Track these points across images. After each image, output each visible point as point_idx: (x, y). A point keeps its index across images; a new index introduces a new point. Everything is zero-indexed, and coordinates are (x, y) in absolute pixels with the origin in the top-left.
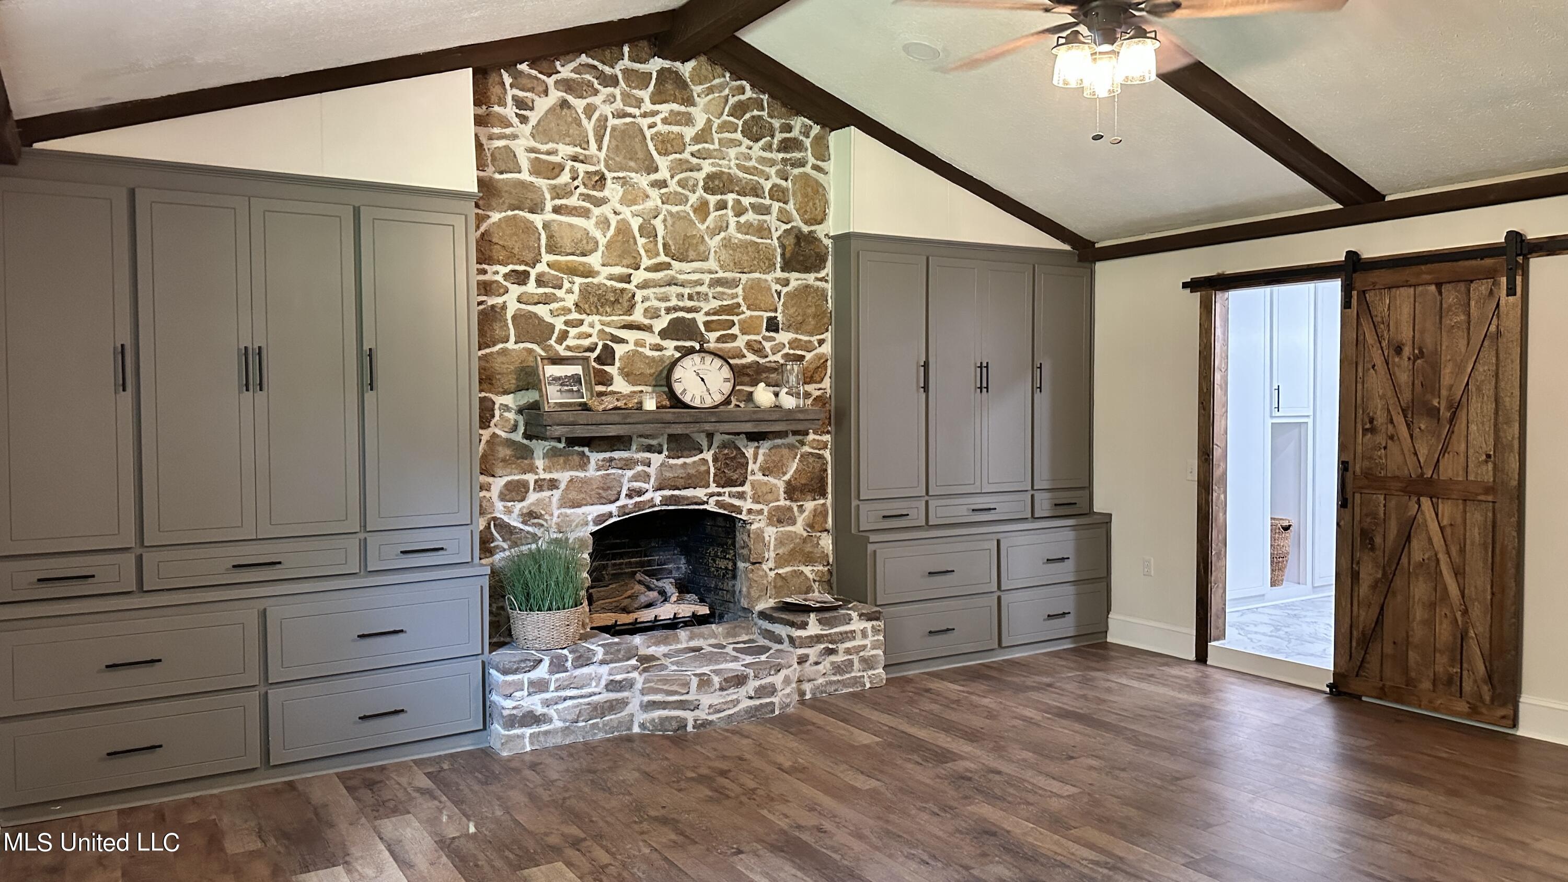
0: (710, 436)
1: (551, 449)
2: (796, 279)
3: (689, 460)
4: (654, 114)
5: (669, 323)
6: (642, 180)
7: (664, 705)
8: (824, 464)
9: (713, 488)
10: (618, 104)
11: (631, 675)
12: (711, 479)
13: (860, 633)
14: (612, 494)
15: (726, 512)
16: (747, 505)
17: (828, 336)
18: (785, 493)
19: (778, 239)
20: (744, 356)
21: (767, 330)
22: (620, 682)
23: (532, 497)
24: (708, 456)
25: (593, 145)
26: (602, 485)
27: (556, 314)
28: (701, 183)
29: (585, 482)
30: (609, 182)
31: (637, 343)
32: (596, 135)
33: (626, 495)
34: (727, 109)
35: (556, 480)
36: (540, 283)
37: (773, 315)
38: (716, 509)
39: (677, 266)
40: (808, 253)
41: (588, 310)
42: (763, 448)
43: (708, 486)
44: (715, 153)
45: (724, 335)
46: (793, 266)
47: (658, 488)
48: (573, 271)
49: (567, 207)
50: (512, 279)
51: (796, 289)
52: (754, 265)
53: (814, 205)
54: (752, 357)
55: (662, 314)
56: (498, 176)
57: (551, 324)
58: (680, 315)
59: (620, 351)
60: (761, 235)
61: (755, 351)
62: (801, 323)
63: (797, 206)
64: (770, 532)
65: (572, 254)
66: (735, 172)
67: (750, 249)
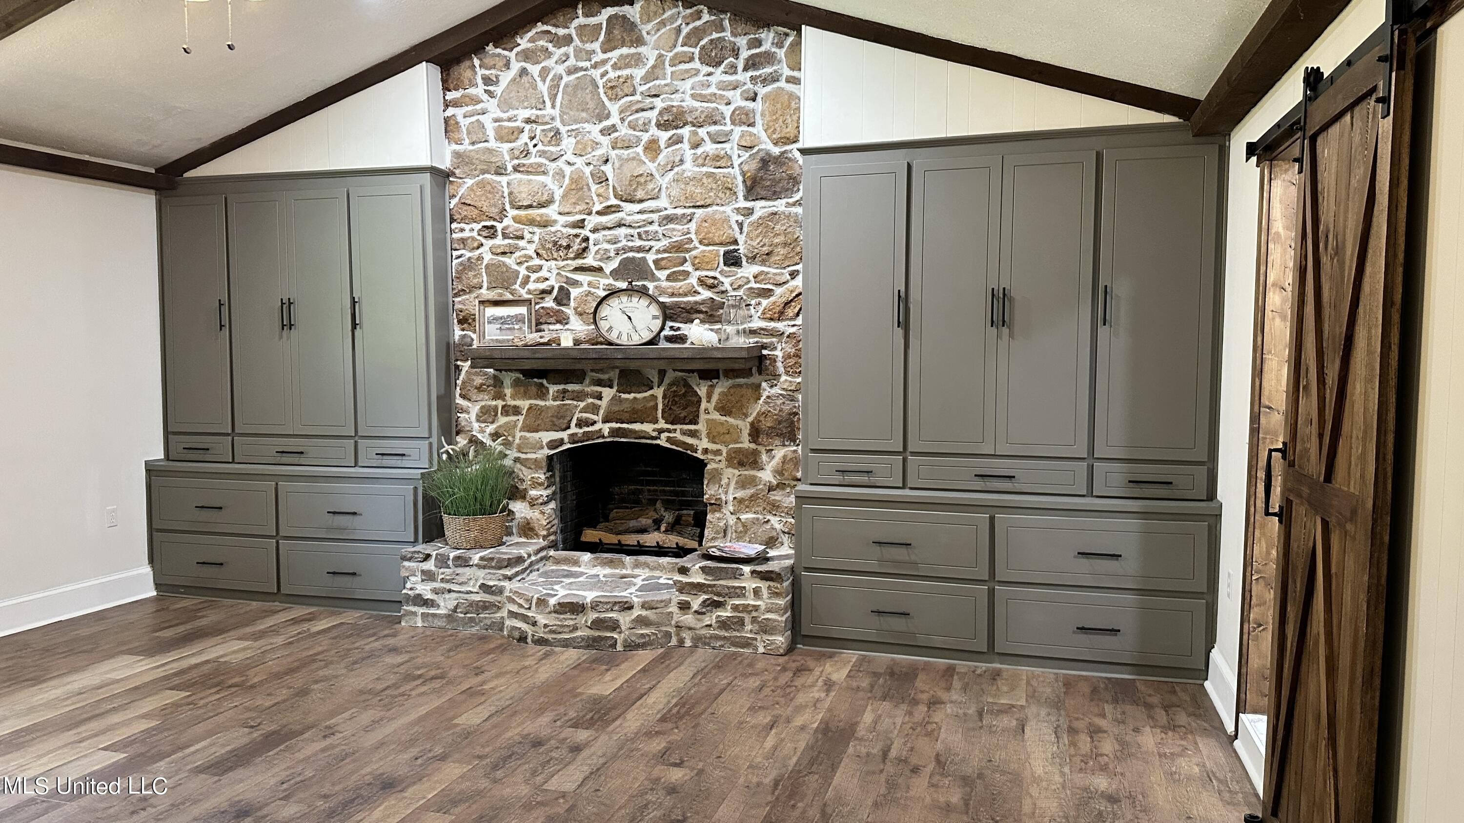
0: (662, 373)
1: (515, 380)
2: (761, 208)
3: (639, 396)
4: (605, 62)
5: (620, 264)
6: (594, 130)
8: (795, 407)
9: (662, 424)
10: (572, 61)
12: (660, 415)
13: (752, 591)
14: (563, 422)
15: (680, 449)
16: (704, 443)
17: (802, 266)
18: (750, 435)
19: (740, 166)
20: (696, 293)
21: (726, 264)
22: (491, 587)
23: (500, 420)
24: (659, 392)
25: (548, 104)
26: (557, 414)
27: (520, 261)
28: (654, 122)
29: (541, 410)
30: (564, 135)
31: (590, 284)
32: (549, 93)
33: (577, 425)
34: (680, 40)
35: (520, 407)
36: (505, 236)
37: (732, 248)
38: (668, 445)
39: (628, 207)
40: (778, 176)
41: (545, 256)
42: (721, 387)
43: (656, 421)
44: (667, 88)
45: (674, 272)
46: (758, 193)
47: (605, 421)
48: (532, 222)
49: (524, 165)
50: (484, 234)
51: (760, 218)
52: (710, 197)
53: (784, 122)
54: (706, 294)
55: (612, 254)
56: (471, 148)
57: (517, 271)
58: (631, 254)
59: (574, 292)
60: (718, 164)
61: (711, 287)
62: (767, 254)
63: (766, 127)
64: (731, 474)
65: (530, 206)
66: (690, 103)
67: (705, 180)
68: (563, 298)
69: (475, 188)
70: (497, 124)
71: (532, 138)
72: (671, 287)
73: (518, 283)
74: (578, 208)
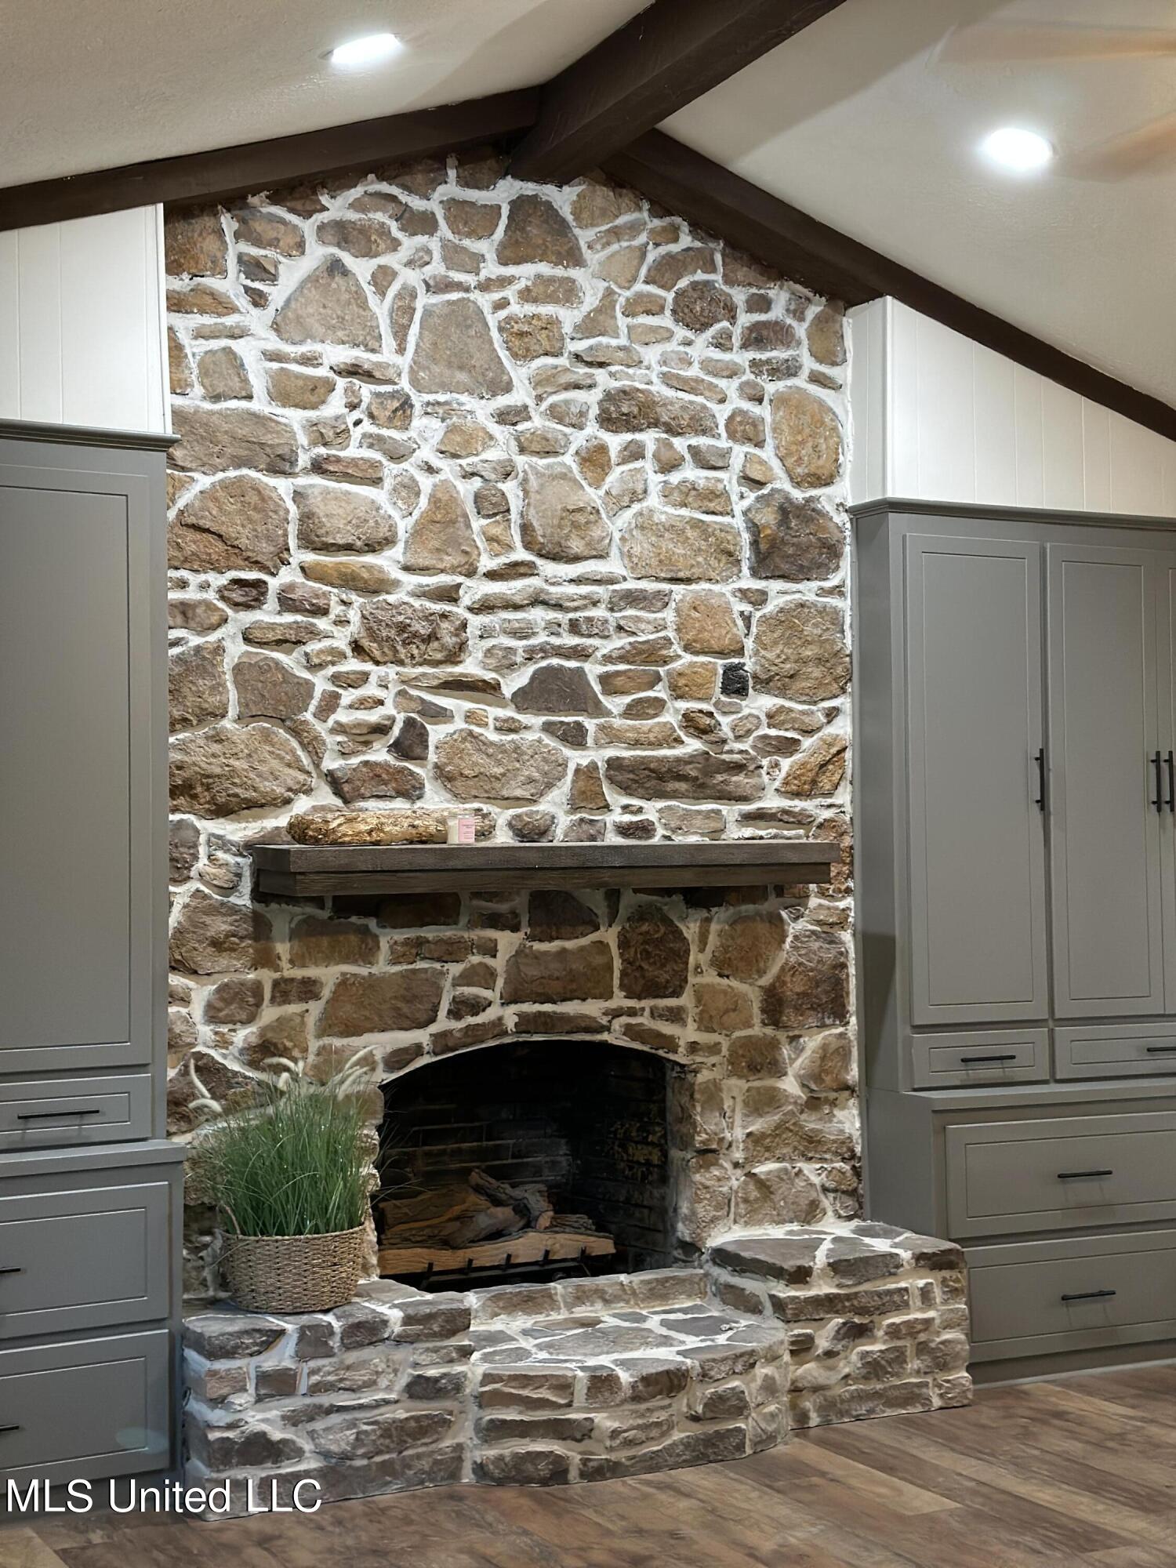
0: (613, 896)
1: (304, 921)
2: (780, 594)
3: (570, 945)
4: (504, 282)
5: (533, 678)
6: (481, 410)
7: (523, 1430)
8: (841, 954)
9: (619, 1000)
10: (437, 268)
11: (458, 1368)
12: (616, 982)
13: (917, 1293)
14: (421, 1009)
15: (646, 1048)
16: (688, 1033)
17: (844, 702)
18: (763, 1011)
19: (745, 513)
20: (678, 741)
21: (725, 690)
22: (436, 1380)
23: (269, 1014)
24: (610, 935)
25: (389, 342)
26: (402, 992)
27: (316, 661)
28: (594, 411)
29: (371, 984)
30: (418, 409)
31: (469, 717)
32: (393, 323)
33: (450, 1012)
34: (643, 271)
35: (314, 981)
36: (287, 603)
37: (736, 661)
38: (624, 1042)
39: (548, 568)
40: (803, 539)
41: (377, 654)
42: (720, 920)
43: (608, 995)
44: (621, 354)
45: (640, 701)
46: (777, 567)
47: (507, 1002)
48: (350, 581)
49: (338, 460)
50: (237, 595)
51: (781, 610)
52: (698, 563)
53: (815, 447)
54: (693, 745)
55: (519, 659)
56: (207, 406)
57: (307, 682)
58: (555, 661)
59: (437, 733)
60: (712, 506)
61: (701, 732)
62: (791, 677)
63: (783, 451)
64: (736, 1086)
65: (348, 548)
66: (659, 389)
67: (689, 533)
68: (410, 744)
69: (221, 494)
70: (275, 365)
71: (353, 407)
72: (633, 729)
73: (312, 708)
74: (449, 560)
